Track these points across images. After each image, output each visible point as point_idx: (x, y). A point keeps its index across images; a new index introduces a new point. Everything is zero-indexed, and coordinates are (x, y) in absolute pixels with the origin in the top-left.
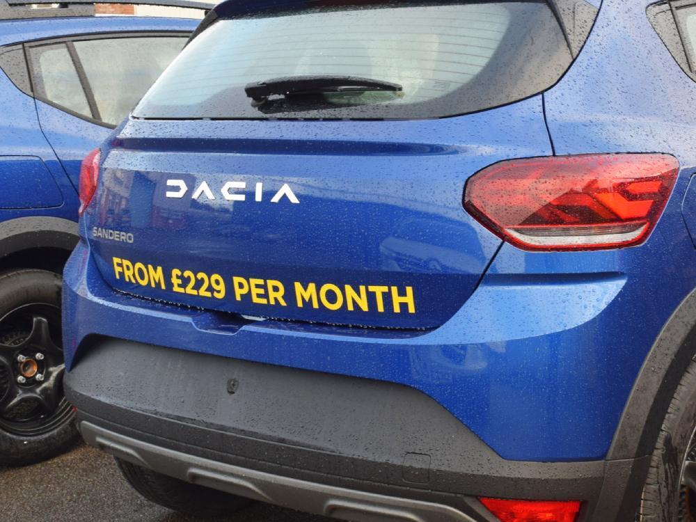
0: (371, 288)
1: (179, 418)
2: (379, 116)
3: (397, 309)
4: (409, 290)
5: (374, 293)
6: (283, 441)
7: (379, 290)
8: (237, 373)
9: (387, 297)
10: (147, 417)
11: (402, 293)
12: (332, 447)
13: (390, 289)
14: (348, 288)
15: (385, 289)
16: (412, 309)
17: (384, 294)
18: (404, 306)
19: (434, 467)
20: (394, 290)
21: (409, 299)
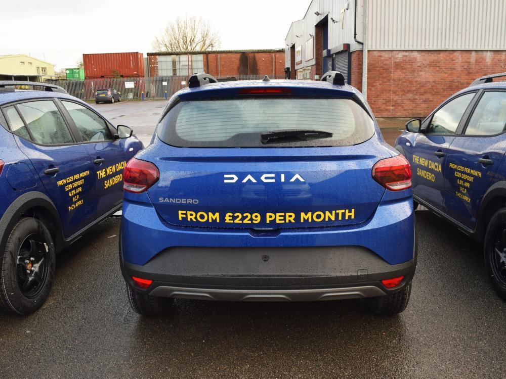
0: (337, 211)
1: (239, 276)
2: (329, 145)
3: (347, 218)
4: (353, 210)
5: (338, 213)
6: (301, 276)
7: (340, 212)
8: (267, 253)
9: (344, 214)
10: (220, 279)
11: (350, 212)
12: (326, 274)
13: (345, 211)
14: (327, 213)
15: (343, 211)
16: (353, 217)
17: (342, 213)
18: (350, 217)
19: (370, 273)
20: (347, 211)
21: (352, 214)
